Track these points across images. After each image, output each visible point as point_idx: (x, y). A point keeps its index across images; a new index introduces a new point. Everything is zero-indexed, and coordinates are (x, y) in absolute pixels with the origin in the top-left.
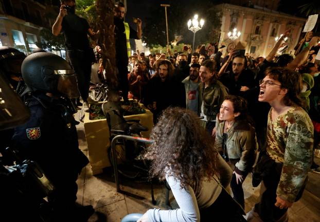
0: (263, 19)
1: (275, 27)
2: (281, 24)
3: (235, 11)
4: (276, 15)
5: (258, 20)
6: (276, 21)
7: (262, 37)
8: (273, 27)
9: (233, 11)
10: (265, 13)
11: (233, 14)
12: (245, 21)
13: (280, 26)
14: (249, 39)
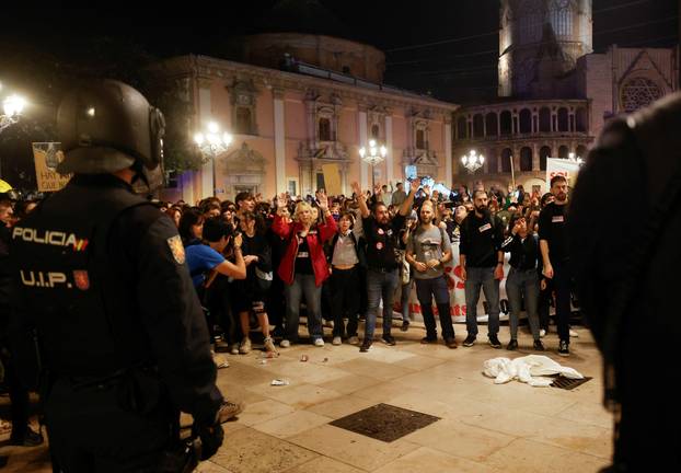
0: (332, 102)
1: (376, 122)
2: (389, 114)
3: (239, 77)
4: (370, 92)
5: (318, 104)
6: (372, 108)
7: (345, 149)
8: (369, 123)
9: (235, 77)
10: (335, 86)
11: (235, 83)
12: (279, 104)
13: (389, 120)
14: (305, 154)
